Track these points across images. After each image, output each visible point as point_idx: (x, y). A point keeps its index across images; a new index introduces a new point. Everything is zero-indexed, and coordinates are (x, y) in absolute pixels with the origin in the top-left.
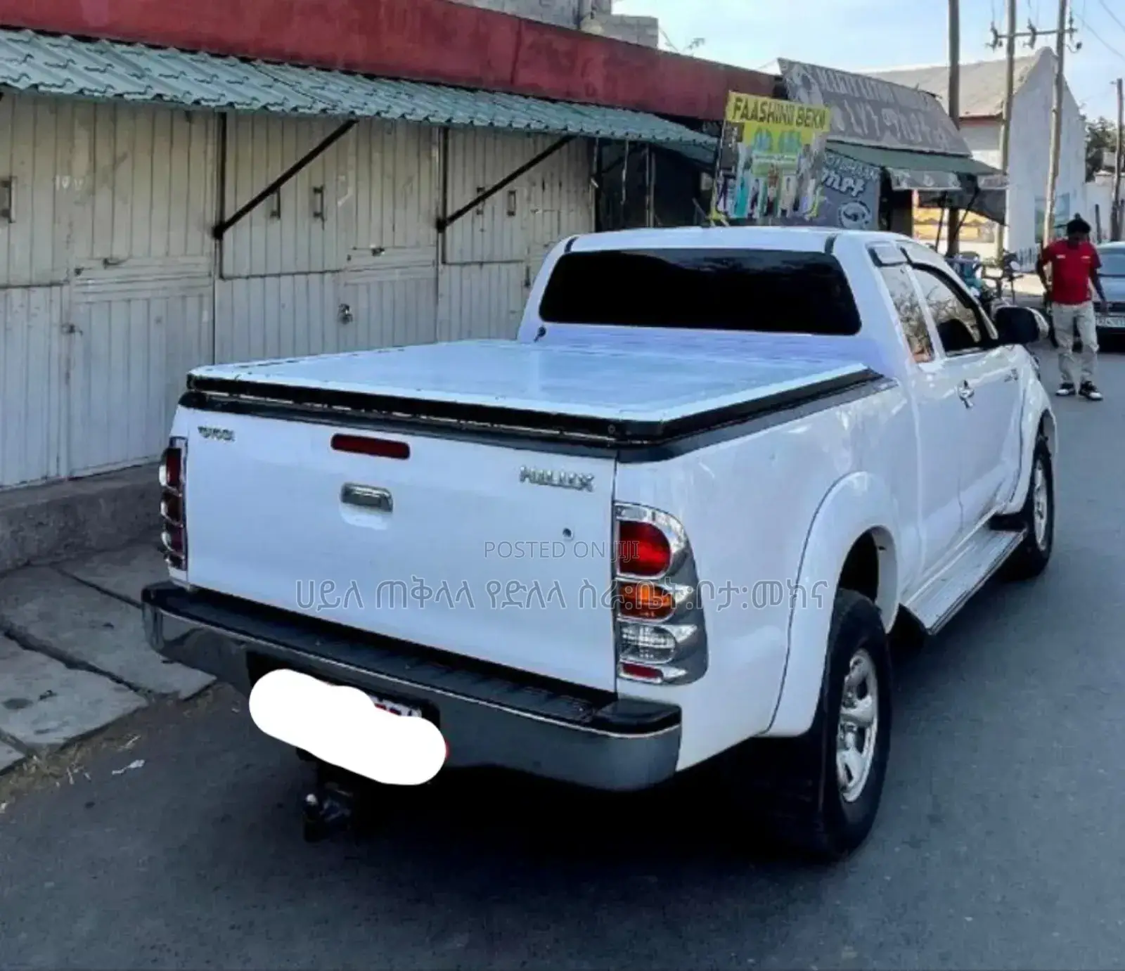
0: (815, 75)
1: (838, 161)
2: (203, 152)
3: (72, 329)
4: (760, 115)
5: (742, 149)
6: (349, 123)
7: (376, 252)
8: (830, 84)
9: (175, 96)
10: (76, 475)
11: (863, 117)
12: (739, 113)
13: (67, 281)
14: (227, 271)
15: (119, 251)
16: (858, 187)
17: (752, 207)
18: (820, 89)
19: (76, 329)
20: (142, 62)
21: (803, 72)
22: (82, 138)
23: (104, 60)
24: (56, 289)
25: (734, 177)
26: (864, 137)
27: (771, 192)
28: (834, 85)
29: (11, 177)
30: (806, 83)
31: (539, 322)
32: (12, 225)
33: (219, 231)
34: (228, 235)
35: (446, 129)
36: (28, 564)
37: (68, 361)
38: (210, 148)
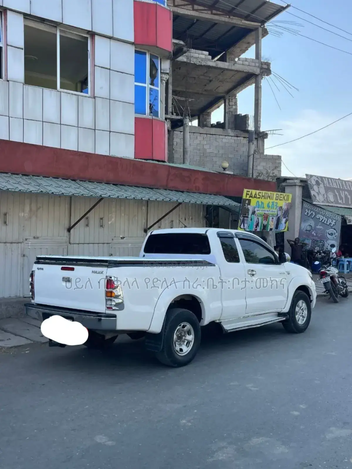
0: (322, 181)
1: (327, 213)
2: (65, 207)
3: (24, 256)
4: (258, 196)
5: (250, 208)
6: (101, 199)
7: (122, 238)
8: (329, 183)
9: (47, 191)
10: (25, 296)
11: (343, 196)
12: (248, 196)
13: (23, 242)
14: (71, 242)
15: (38, 235)
16: (333, 223)
17: (256, 227)
18: (324, 186)
19: (25, 255)
20: (40, 181)
21: (316, 179)
22: (27, 202)
23: (29, 181)
24: (20, 244)
25: (247, 217)
26: (343, 204)
27: (265, 223)
28: (331, 184)
29: (6, 213)
30: (318, 183)
31: (144, 253)
32: (7, 227)
33: (69, 230)
34: (72, 231)
35: (148, 202)
36: (10, 317)
37: (23, 264)
38: (67, 205)
